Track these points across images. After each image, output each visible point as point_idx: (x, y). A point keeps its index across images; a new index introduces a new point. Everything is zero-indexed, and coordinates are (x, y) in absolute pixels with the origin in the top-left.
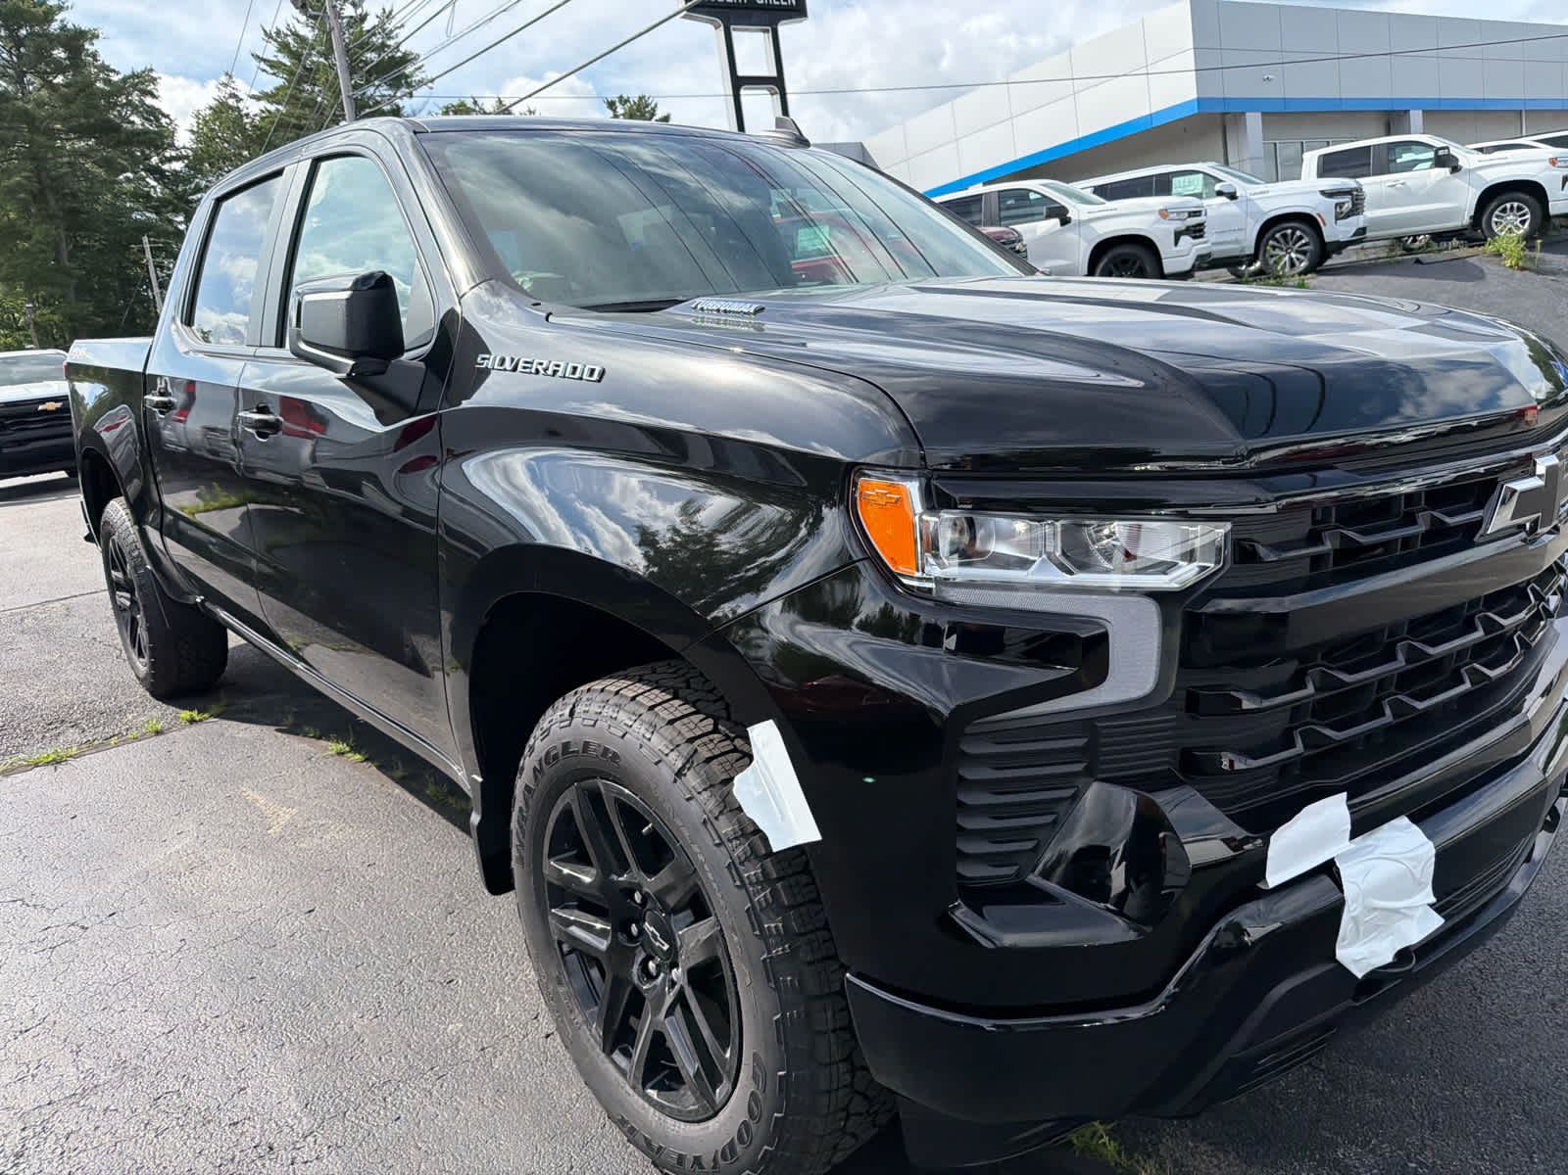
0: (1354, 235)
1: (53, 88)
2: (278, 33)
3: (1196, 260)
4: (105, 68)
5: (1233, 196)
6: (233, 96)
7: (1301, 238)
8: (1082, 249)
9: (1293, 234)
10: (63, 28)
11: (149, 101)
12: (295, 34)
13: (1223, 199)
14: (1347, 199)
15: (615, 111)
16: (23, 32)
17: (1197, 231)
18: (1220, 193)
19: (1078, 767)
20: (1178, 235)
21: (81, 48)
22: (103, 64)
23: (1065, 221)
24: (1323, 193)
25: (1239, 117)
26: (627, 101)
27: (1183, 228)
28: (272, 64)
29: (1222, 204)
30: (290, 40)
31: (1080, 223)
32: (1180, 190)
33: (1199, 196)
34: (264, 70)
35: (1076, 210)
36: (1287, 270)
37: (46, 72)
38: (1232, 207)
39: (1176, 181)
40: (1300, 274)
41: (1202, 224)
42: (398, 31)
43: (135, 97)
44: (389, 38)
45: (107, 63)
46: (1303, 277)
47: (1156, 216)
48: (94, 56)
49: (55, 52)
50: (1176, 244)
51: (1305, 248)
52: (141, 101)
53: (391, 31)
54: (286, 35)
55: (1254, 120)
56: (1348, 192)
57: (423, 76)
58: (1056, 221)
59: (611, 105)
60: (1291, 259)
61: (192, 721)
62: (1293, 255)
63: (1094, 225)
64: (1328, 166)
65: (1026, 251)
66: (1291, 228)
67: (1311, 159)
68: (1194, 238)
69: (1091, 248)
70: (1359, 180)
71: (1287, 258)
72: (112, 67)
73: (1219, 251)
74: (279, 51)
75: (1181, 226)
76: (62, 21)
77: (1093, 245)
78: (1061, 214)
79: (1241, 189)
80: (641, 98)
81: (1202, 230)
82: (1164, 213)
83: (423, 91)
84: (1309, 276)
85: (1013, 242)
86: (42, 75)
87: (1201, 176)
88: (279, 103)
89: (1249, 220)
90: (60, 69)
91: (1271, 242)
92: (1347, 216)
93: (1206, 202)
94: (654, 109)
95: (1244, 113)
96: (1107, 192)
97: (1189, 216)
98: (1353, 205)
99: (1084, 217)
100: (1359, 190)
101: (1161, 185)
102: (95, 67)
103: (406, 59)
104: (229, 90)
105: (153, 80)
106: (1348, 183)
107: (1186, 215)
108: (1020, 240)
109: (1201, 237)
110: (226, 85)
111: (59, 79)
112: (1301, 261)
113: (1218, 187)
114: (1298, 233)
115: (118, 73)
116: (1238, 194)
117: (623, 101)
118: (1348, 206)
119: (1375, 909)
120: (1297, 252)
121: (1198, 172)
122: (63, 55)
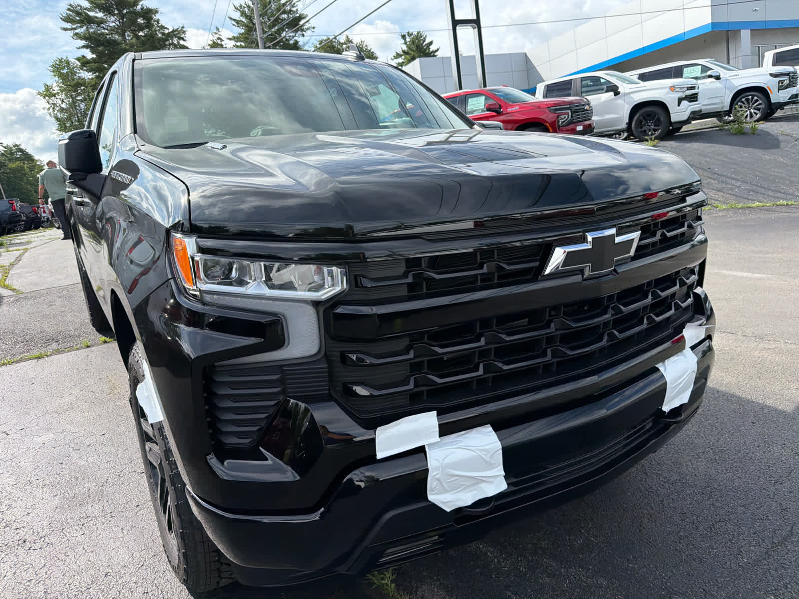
0: (790, 98)
1: (138, 37)
2: (241, 6)
3: (691, 114)
4: (163, 27)
5: (718, 78)
6: (219, 39)
7: (757, 101)
8: (625, 109)
9: (752, 98)
10: (142, 9)
11: (182, 42)
12: (249, 7)
13: (712, 80)
14: (786, 78)
15: (405, 40)
16: (125, 11)
17: (693, 98)
18: (710, 76)
19: (276, 390)
20: (680, 100)
21: (151, 18)
22: (162, 26)
23: (617, 93)
24: (771, 75)
25: (737, 33)
26: (412, 34)
27: (684, 96)
28: (238, 22)
29: (711, 82)
30: (246, 10)
31: (625, 94)
32: (687, 75)
33: (696, 78)
34: (234, 25)
35: (623, 88)
36: (748, 119)
37: (135, 30)
38: (717, 84)
39: (685, 70)
40: (755, 121)
41: (697, 94)
42: (297, 3)
43: (175, 41)
44: (293, 7)
45: (163, 25)
46: (757, 123)
47: (667, 90)
48: (158, 21)
49: (139, 20)
50: (679, 105)
51: (759, 106)
52: (178, 42)
53: (294, 4)
54: (244, 7)
55: (746, 34)
56: (788, 74)
57: (310, 25)
58: (612, 93)
59: (404, 37)
60: (751, 113)
61: (105, 342)
62: (752, 111)
63: (632, 95)
64: (779, 59)
65: (592, 109)
66: (750, 95)
67: (769, 56)
68: (690, 102)
69: (631, 108)
70: (795, 67)
71: (748, 112)
72: (166, 26)
73: (705, 109)
74: (241, 16)
75: (683, 95)
76: (142, 5)
77: (632, 106)
78: (615, 90)
79: (723, 73)
80: (418, 33)
81: (697, 97)
82: (673, 88)
83: (308, 33)
84: (761, 122)
85: (583, 105)
86: (133, 31)
87: (700, 67)
88: (241, 41)
89: (727, 91)
90: (141, 28)
91: (739, 103)
92: (786, 87)
93: (699, 82)
94: (425, 38)
95: (740, 30)
96: (643, 77)
97: (688, 90)
98: (790, 81)
99: (627, 91)
100: (795, 73)
101: (677, 72)
102: (158, 26)
103: (301, 17)
104: (217, 36)
105: (184, 32)
106: (789, 69)
107: (686, 89)
108: (589, 104)
109: (697, 101)
110: (216, 33)
111: (141, 34)
112: (756, 114)
113: (709, 73)
114: (756, 98)
115: (168, 29)
116: (721, 77)
117: (410, 35)
118: (786, 82)
119: (454, 476)
120: (755, 109)
121: (699, 65)
122: (142, 22)
